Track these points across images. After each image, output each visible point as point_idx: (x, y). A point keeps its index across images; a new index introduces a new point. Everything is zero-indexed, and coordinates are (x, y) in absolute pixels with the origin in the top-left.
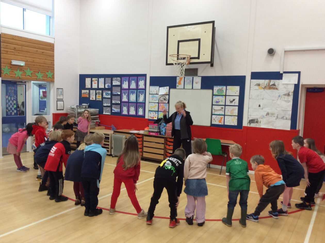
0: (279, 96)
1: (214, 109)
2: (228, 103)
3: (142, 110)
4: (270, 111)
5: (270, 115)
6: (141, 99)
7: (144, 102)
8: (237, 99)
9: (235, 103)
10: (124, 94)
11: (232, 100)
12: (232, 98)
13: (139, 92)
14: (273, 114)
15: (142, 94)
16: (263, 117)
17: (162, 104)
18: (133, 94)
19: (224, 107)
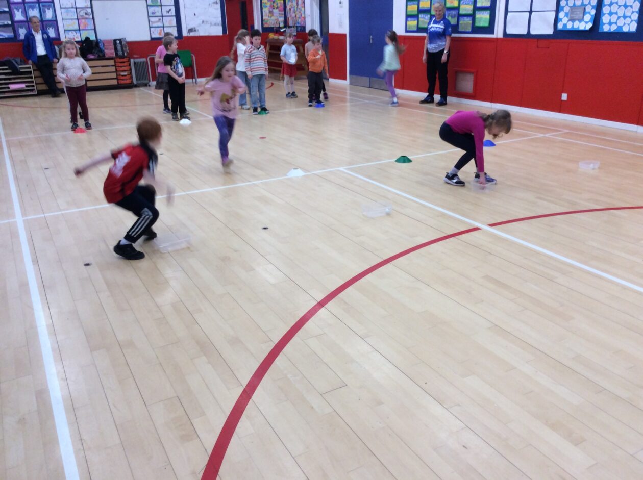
0: (210, 4)
1: (151, 22)
2: (165, 14)
3: (53, 30)
4: (205, 20)
5: (205, 23)
6: (49, 15)
7: (55, 19)
8: (173, 8)
9: (172, 13)
10: (15, 10)
11: (168, 10)
12: (168, 8)
13: (43, 6)
14: (207, 22)
15: (49, 9)
16: (199, 25)
17: (83, 21)
18: (33, 9)
19: (161, 18)
